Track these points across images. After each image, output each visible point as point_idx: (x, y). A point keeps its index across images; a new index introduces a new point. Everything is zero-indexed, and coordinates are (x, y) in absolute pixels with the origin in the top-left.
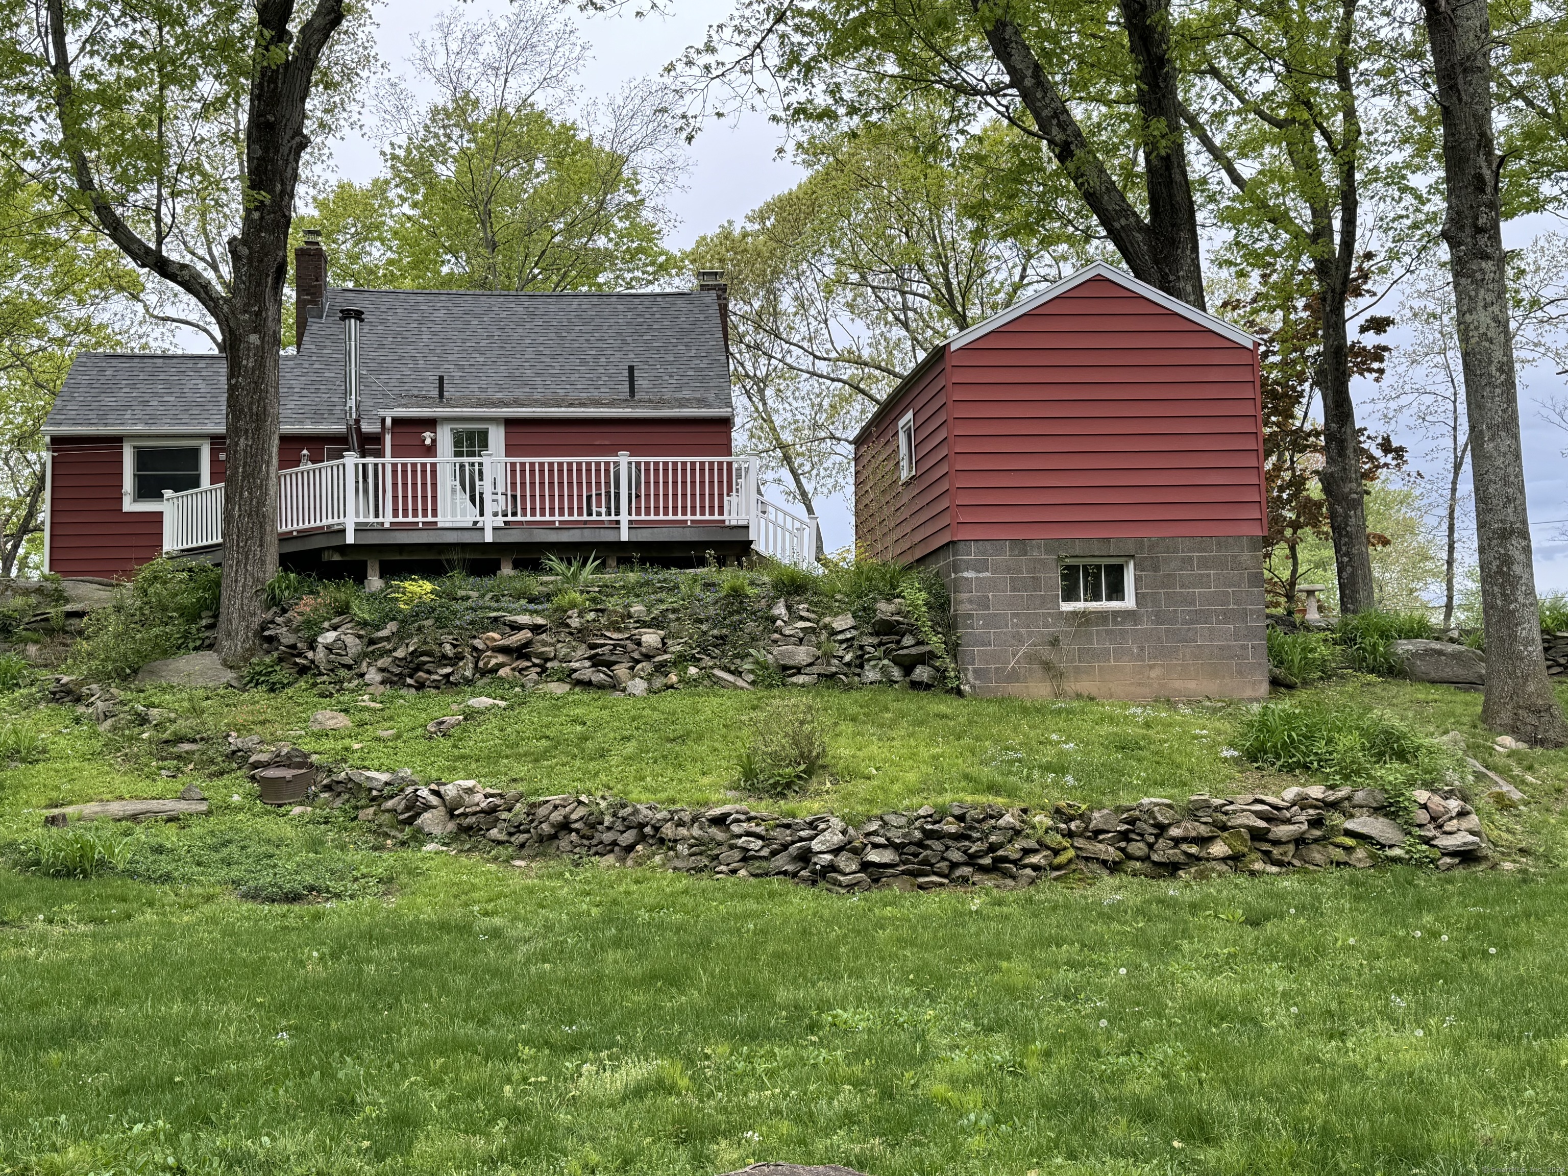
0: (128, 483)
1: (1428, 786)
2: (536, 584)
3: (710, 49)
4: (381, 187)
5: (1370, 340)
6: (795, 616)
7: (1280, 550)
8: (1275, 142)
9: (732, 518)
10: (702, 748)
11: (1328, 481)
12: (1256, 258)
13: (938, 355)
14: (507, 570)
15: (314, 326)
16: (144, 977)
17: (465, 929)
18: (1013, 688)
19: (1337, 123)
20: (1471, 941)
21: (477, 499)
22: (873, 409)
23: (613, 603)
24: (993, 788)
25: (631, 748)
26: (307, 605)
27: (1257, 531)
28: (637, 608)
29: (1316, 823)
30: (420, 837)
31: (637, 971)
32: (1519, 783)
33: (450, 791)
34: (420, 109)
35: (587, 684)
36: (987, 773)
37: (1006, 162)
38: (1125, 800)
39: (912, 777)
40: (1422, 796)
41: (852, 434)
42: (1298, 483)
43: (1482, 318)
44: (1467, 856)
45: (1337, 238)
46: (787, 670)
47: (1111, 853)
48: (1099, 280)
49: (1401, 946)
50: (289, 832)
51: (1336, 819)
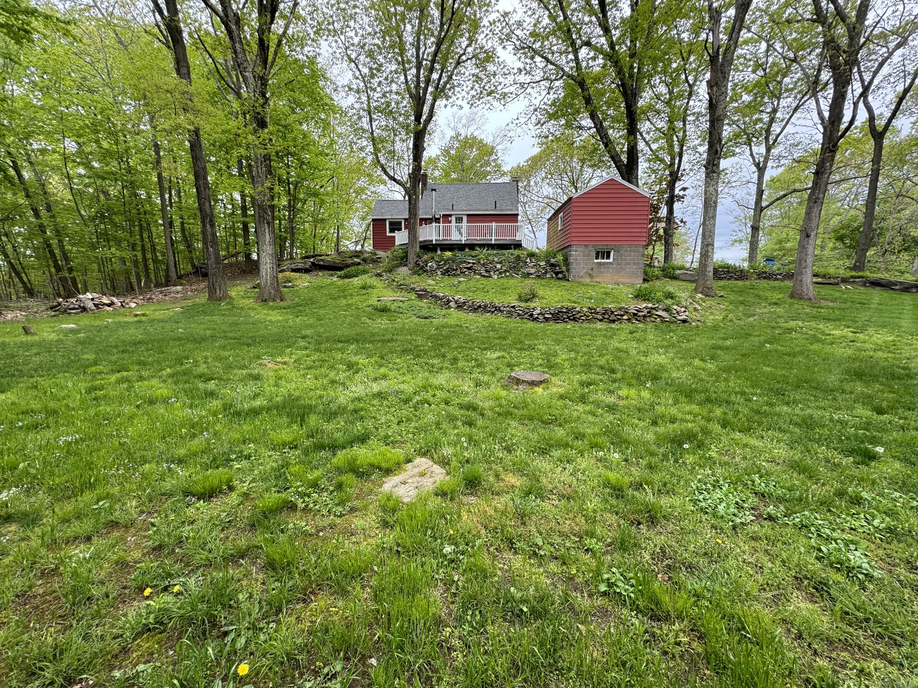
0: (388, 230)
1: (677, 305)
2: (473, 253)
3: (518, 119)
4: (438, 156)
5: (681, 193)
6: (532, 262)
7: (651, 247)
8: (663, 138)
9: (517, 238)
10: (509, 291)
11: (665, 230)
12: (654, 171)
13: (570, 199)
14: (467, 250)
15: (425, 193)
16: (402, 331)
17: (461, 326)
18: (581, 280)
19: (681, 134)
20: (681, 339)
21: (460, 233)
22: (553, 212)
23: (490, 258)
24: (575, 302)
25: (494, 290)
26: (425, 257)
27: (645, 243)
28: (496, 259)
29: (648, 312)
30: (450, 307)
31: (496, 336)
32: (700, 305)
33: (456, 298)
34: (448, 138)
35: (484, 276)
36: (573, 299)
37: (590, 148)
38: (605, 306)
39: (556, 299)
40: (675, 307)
41: (548, 217)
42: (657, 230)
43: (711, 189)
44: (684, 321)
45: (676, 166)
46: (529, 274)
47: (600, 317)
48: (612, 180)
49: (664, 339)
50: (423, 305)
51: (654, 312)
